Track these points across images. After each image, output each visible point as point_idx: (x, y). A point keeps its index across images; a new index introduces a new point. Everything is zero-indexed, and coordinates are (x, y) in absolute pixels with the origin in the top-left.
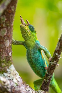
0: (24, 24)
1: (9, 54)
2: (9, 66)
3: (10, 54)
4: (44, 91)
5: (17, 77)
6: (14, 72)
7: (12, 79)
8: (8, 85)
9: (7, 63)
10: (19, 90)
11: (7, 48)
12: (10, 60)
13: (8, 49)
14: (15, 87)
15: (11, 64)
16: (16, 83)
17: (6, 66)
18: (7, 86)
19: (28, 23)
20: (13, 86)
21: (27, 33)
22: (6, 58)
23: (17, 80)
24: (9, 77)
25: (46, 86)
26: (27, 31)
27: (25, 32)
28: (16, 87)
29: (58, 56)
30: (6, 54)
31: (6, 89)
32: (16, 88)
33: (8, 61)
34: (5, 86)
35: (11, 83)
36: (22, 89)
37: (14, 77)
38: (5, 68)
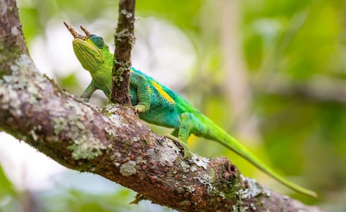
0: (80, 37)
1: (10, 31)
2: (15, 58)
3: (15, 31)
4: (118, 106)
5: (37, 80)
6: (30, 69)
7: (25, 88)
8: (11, 100)
9: (9, 53)
10: (45, 110)
11: (4, 17)
12: (17, 44)
13: (5, 20)
14: (32, 105)
15: (20, 53)
16: (34, 95)
17: (8, 60)
18: (8, 103)
19: (87, 33)
20: (28, 103)
21: (93, 55)
22: (6, 41)
23: (37, 89)
24: (17, 83)
25: (120, 91)
26: (93, 51)
27: (89, 53)
28: (35, 104)
29: (128, 16)
30: (4, 32)
31: (7, 111)
32: (35, 106)
33: (12, 48)
34: (5, 104)
35: (20, 96)
36: (54, 106)
37: (29, 81)
38: (6, 65)
